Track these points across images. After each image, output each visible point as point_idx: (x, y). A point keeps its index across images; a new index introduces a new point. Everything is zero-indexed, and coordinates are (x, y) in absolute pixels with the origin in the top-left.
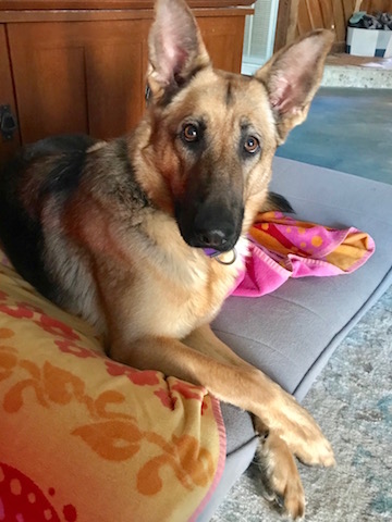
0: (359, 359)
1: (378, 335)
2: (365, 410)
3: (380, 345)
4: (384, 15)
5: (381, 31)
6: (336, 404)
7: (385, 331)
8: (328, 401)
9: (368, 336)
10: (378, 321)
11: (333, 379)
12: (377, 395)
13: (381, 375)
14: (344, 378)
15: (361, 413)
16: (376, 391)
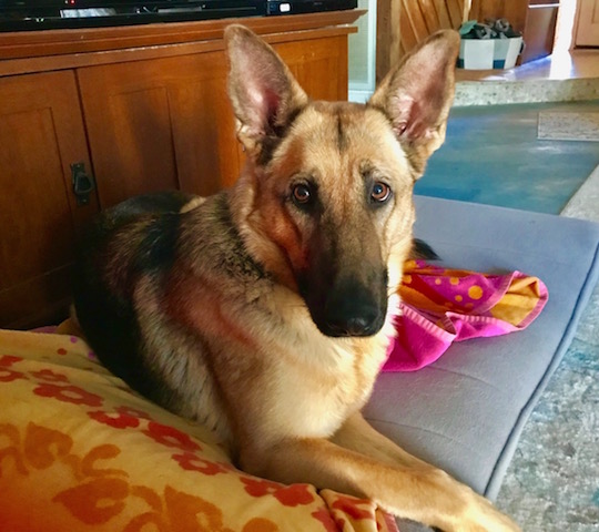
0: (555, 440)
1: (571, 405)
2: (577, 508)
3: (577, 418)
4: (498, 22)
5: (498, 40)
6: (539, 503)
7: (579, 398)
8: (527, 500)
9: (559, 407)
10: (566, 386)
11: (527, 470)
12: (590, 486)
13: (588, 458)
14: (541, 467)
15: (575, 513)
16: (587, 482)
